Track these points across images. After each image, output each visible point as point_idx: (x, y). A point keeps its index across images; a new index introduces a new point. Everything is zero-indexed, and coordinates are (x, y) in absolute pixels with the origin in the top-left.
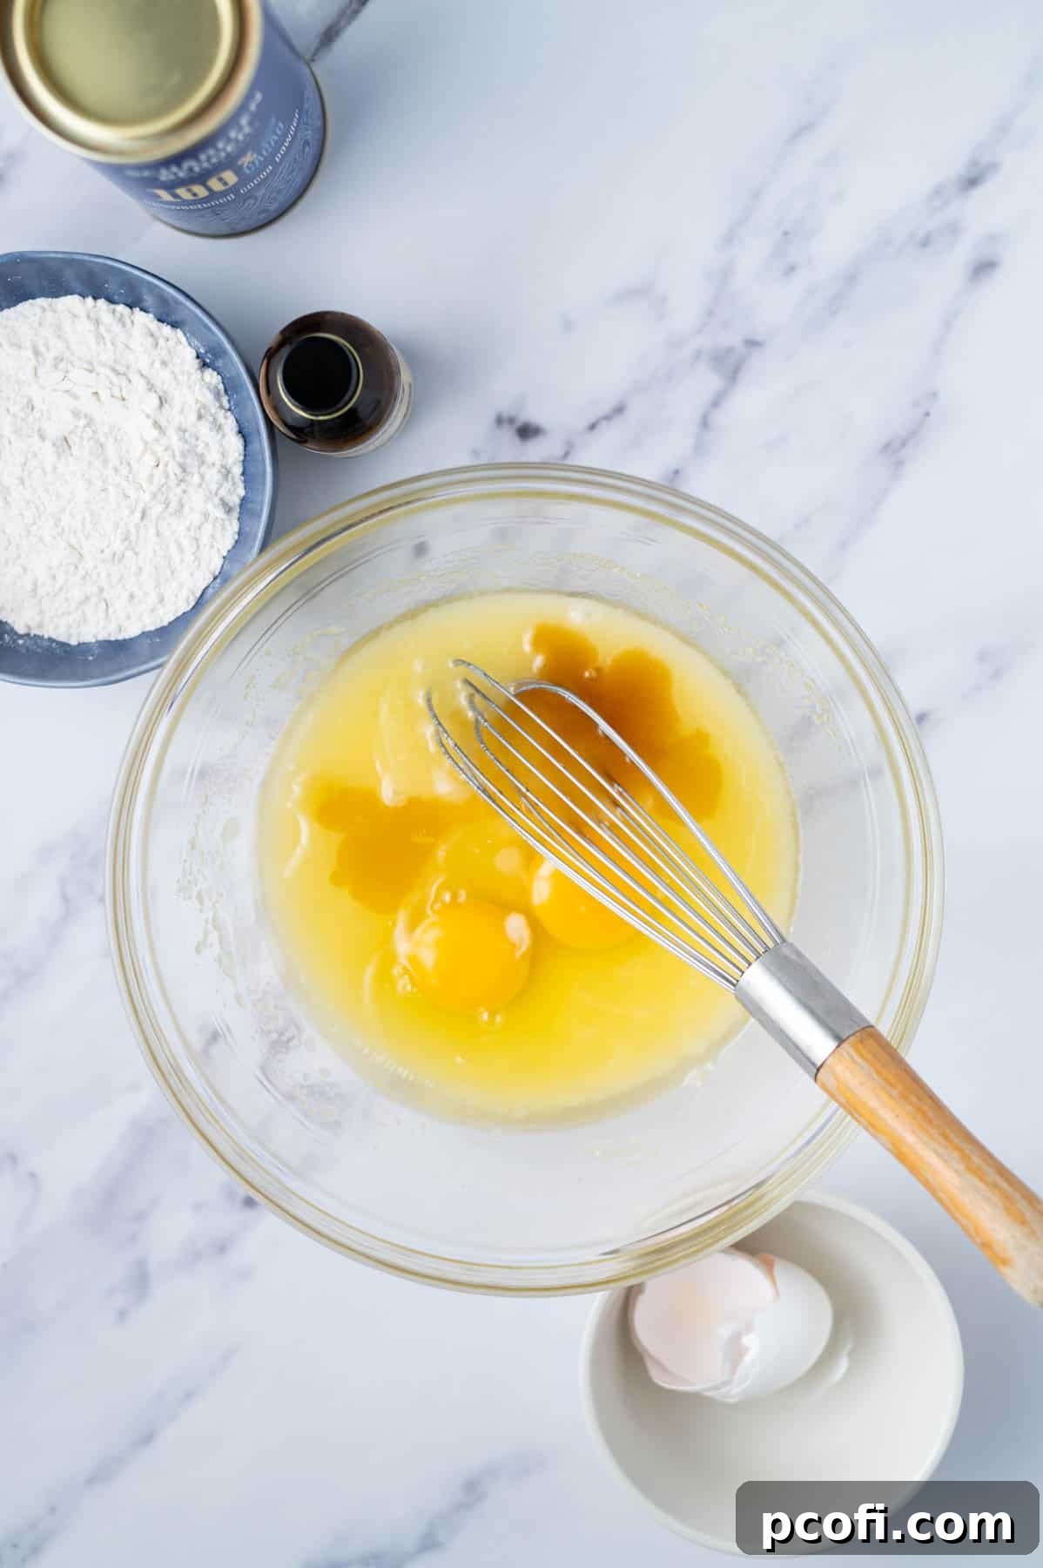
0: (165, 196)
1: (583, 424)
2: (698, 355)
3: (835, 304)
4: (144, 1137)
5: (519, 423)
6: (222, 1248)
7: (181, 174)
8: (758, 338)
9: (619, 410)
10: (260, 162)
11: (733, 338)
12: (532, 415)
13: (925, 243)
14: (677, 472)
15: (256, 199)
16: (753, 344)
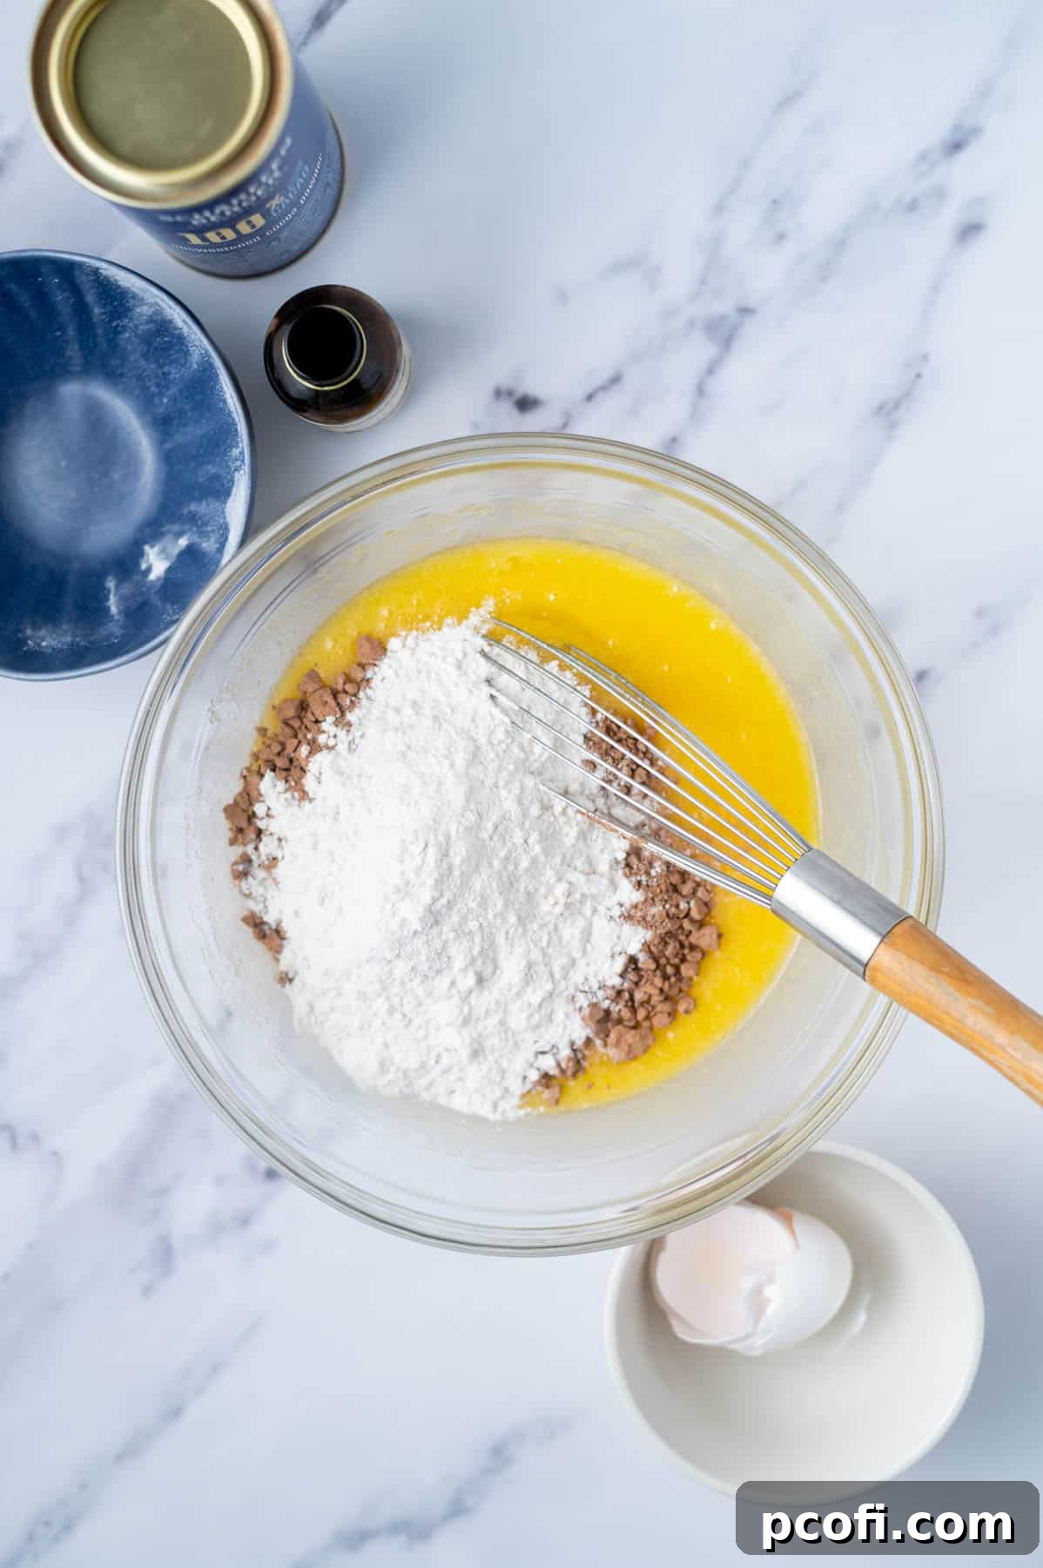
0: (194, 239)
1: (581, 393)
2: (692, 323)
3: (825, 271)
4: (165, 1111)
5: (518, 395)
6: (244, 1221)
7: (213, 219)
8: (751, 305)
9: (616, 379)
10: (286, 205)
11: (725, 306)
12: (530, 387)
13: (913, 206)
14: (674, 440)
15: (280, 240)
16: (745, 311)
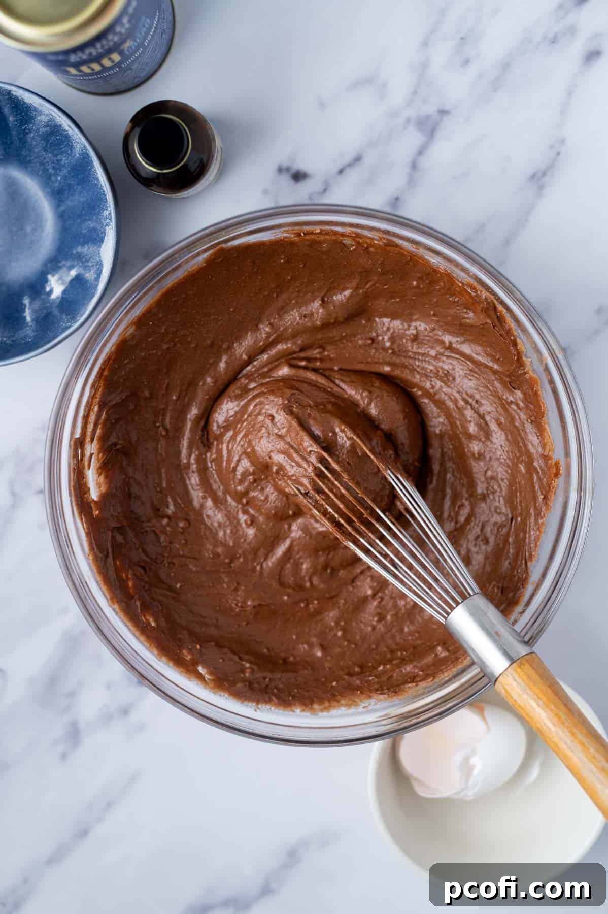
0: (73, 71)
1: (335, 170)
2: (408, 121)
3: (497, 84)
4: (71, 643)
5: (293, 171)
6: (125, 712)
7: (84, 57)
8: (447, 108)
9: (358, 159)
10: (135, 46)
11: (430, 109)
12: (302, 165)
13: (554, 40)
14: (397, 199)
15: (132, 69)
16: (443, 112)
